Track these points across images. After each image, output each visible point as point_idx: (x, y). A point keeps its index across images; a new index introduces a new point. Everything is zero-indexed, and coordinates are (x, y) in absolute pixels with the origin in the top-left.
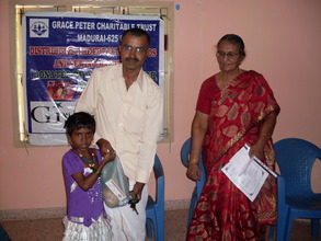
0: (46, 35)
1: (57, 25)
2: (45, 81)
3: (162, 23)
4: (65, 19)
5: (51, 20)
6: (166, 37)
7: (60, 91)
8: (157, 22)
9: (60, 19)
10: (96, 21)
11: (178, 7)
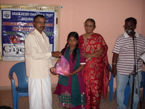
0: (10, 18)
1: (14, 14)
2: (9, 36)
3: (55, 13)
4: (17, 12)
5: (12, 12)
6: (57, 19)
7: (15, 40)
8: (53, 13)
9: (15, 11)
10: (30, 12)
11: (62, 7)
